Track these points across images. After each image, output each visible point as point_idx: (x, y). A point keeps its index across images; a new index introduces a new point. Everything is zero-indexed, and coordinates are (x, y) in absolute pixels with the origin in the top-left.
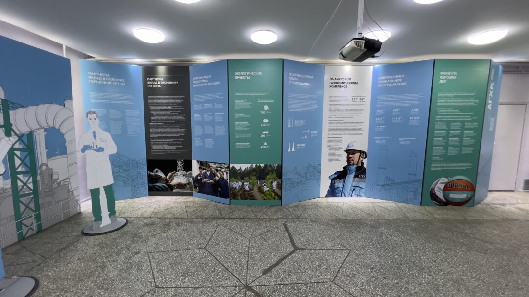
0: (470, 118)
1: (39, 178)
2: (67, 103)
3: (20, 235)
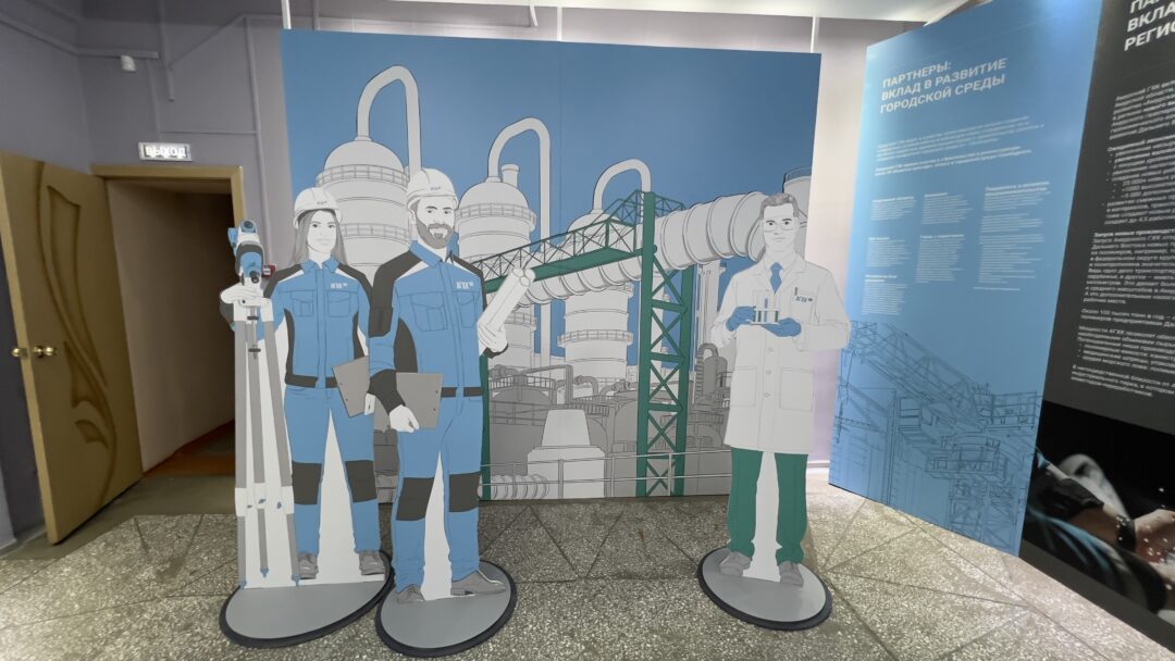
3: (641, 485)
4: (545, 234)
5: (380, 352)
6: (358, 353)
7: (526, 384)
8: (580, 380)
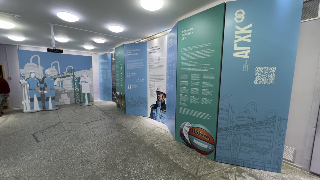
0: (206, 69)
1: (81, 89)
2: (90, 69)
3: (75, 102)
7: (58, 91)
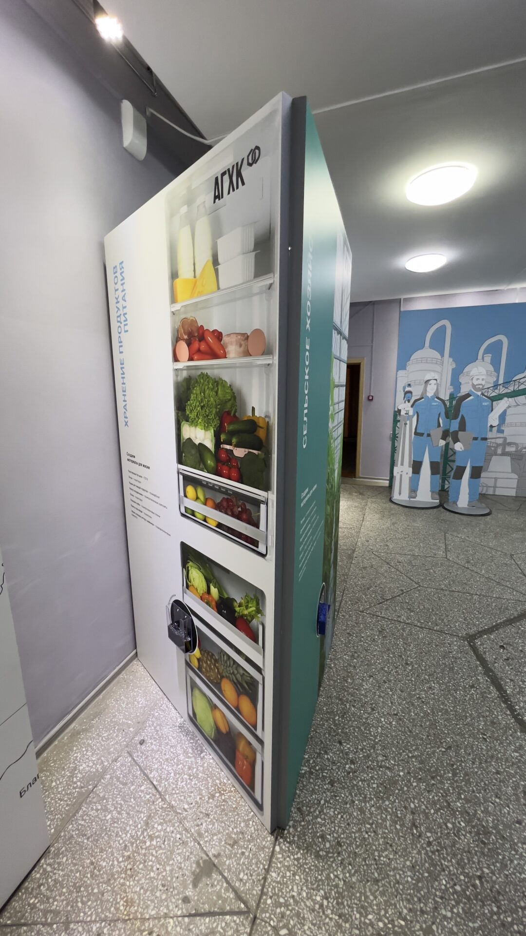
4: (501, 381)
5: (455, 425)
6: (439, 425)
8: (510, 444)
